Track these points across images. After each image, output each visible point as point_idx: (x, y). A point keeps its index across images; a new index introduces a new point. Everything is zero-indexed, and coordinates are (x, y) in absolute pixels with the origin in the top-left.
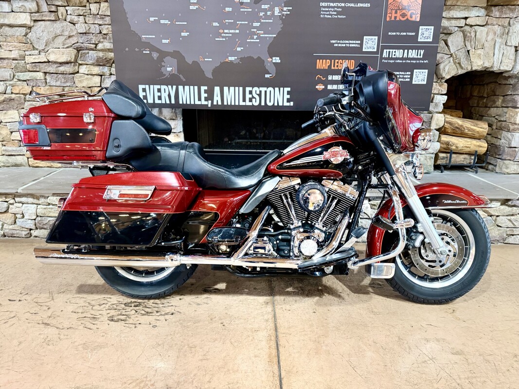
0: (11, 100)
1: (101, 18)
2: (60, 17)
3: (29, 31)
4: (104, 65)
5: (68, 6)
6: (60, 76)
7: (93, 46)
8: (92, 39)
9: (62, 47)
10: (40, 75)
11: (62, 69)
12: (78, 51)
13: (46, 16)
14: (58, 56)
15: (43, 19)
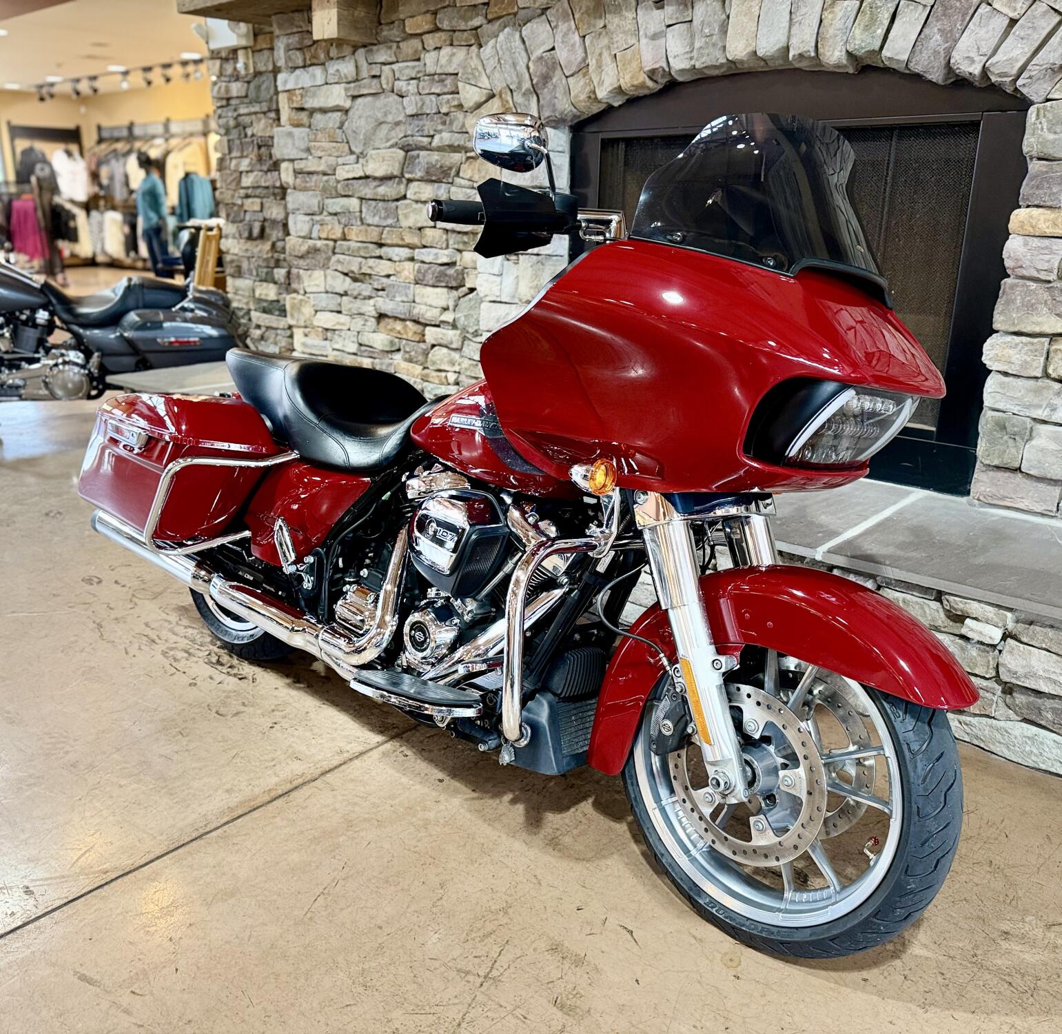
0: (316, 250)
1: (439, 81)
2: (384, 86)
3: (344, 117)
4: (439, 181)
5: (397, 62)
6: (381, 204)
7: (426, 140)
8: (424, 125)
9: (383, 146)
10: (354, 203)
11: (383, 190)
12: (407, 152)
13: (364, 87)
14: (378, 164)
15: (361, 93)
